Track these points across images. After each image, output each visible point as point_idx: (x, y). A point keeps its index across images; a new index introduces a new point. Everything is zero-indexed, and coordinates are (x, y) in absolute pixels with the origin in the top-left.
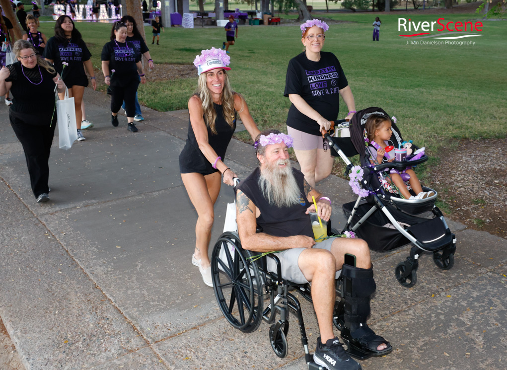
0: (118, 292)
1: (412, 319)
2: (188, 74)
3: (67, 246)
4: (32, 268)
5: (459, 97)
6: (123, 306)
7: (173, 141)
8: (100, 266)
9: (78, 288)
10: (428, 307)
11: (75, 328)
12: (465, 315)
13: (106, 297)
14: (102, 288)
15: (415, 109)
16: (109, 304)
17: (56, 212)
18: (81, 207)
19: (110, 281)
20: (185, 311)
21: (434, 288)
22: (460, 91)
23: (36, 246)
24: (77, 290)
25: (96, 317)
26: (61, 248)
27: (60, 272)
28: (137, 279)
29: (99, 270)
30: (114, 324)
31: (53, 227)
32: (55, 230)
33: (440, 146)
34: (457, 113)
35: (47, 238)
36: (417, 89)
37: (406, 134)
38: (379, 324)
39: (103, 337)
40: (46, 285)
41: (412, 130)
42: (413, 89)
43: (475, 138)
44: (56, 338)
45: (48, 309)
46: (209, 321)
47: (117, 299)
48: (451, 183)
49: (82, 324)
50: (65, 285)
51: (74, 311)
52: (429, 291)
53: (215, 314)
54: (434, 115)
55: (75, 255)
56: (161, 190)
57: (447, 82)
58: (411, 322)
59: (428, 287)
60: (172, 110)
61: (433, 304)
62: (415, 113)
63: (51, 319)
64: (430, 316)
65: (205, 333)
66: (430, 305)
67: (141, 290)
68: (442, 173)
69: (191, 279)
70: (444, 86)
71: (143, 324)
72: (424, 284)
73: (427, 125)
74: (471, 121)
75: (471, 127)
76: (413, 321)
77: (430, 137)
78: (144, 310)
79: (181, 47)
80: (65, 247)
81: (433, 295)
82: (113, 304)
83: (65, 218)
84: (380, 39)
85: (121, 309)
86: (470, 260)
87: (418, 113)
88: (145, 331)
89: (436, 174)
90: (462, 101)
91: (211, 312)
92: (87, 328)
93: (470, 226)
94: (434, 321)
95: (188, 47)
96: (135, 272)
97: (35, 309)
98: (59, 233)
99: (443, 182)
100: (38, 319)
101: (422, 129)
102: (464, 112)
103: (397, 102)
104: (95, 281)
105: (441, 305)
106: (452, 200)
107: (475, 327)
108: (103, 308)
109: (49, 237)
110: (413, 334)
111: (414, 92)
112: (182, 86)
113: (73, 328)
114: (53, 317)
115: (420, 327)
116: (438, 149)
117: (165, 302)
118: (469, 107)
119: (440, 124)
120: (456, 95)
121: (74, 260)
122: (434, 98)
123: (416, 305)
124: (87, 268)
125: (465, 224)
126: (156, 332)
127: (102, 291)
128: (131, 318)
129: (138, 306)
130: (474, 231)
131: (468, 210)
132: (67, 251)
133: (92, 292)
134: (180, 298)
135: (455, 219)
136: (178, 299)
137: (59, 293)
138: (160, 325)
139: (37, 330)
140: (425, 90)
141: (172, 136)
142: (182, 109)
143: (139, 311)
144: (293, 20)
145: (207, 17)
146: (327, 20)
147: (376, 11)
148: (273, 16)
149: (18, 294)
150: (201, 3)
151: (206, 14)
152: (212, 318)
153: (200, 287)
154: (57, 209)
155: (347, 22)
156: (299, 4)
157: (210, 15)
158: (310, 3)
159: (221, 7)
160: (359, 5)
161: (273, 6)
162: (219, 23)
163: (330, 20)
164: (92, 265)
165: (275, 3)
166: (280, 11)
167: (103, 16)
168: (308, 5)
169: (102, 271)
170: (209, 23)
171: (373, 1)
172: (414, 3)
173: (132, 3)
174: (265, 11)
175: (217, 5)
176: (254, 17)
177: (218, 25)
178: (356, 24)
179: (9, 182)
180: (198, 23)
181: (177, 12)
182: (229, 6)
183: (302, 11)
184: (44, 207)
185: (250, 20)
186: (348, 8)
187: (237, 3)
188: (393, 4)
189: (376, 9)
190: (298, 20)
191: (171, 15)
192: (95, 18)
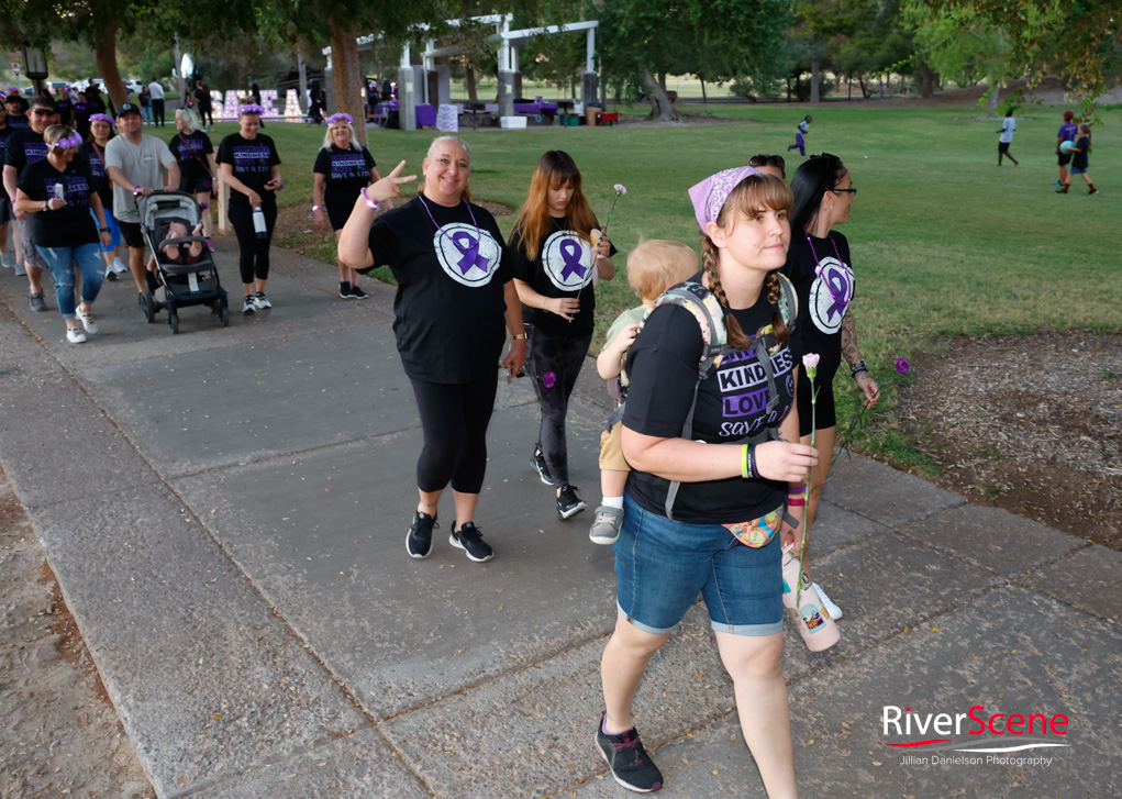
0: (315, 624)
1: (867, 673)
3: (220, 536)
4: (156, 577)
5: (949, 259)
6: (325, 650)
8: (283, 575)
9: (241, 615)
10: (898, 650)
11: (235, 692)
12: (966, 667)
13: (293, 632)
14: (285, 616)
15: (869, 281)
16: (298, 647)
17: (201, 472)
18: (248, 463)
20: (441, 661)
21: (909, 614)
22: (951, 248)
23: (164, 536)
24: (239, 619)
25: (274, 670)
26: (209, 540)
28: (351, 599)
29: (280, 581)
30: (307, 684)
31: (194, 501)
33: (916, 349)
34: (946, 289)
35: (183, 522)
36: (871, 243)
38: (806, 684)
39: (286, 707)
40: (181, 610)
41: (864, 321)
42: (865, 244)
43: (979, 335)
44: (199, 709)
45: (185, 655)
46: (487, 679)
47: (313, 636)
48: (938, 418)
49: (249, 683)
50: (216, 610)
51: (232, 658)
52: (899, 620)
53: (498, 667)
54: (904, 292)
55: (236, 553)
56: (396, 432)
57: (926, 231)
58: (866, 679)
59: (898, 614)
61: (906, 646)
62: (869, 287)
63: (191, 674)
64: (902, 667)
65: (478, 700)
66: (901, 647)
67: (358, 620)
68: (921, 399)
69: (451, 599)
70: (921, 238)
71: (362, 684)
72: (890, 608)
73: (891, 310)
74: (972, 303)
75: (973, 315)
76: (869, 678)
77: (896, 333)
78: (364, 659)
80: (217, 538)
81: (907, 629)
82: (307, 646)
83: (218, 484)
85: (322, 656)
86: (975, 563)
87: (875, 289)
88: (365, 697)
89: (909, 401)
90: (955, 266)
91: (490, 662)
92: (257, 692)
93: (974, 497)
94: (909, 678)
96: (347, 587)
97: (161, 654)
99: (922, 417)
100: (165, 675)
101: (882, 317)
102: (959, 286)
104: (272, 604)
105: (922, 646)
106: (939, 449)
107: (986, 689)
108: (287, 655)
109: (188, 520)
110: (870, 702)
111: (866, 248)
113: (231, 692)
114: (194, 670)
116: (912, 354)
117: (403, 643)
118: (967, 278)
119: (915, 308)
120: (944, 255)
121: (233, 563)
122: (903, 260)
123: (875, 646)
124: (258, 578)
125: (963, 494)
126: (387, 700)
127: (285, 622)
128: (340, 672)
129: (353, 650)
130: (980, 508)
131: (970, 467)
132: (220, 546)
133: (267, 624)
134: (432, 635)
135: (944, 486)
136: (427, 638)
137: (205, 625)
138: (393, 685)
139: (165, 694)
140: (886, 246)
143: (355, 659)
144: (640, 116)
145: (482, 112)
146: (705, 118)
147: (795, 101)
148: (604, 110)
149: (128, 627)
150: (471, 87)
151: (481, 106)
152: (492, 674)
153: (469, 614)
154: (203, 466)
155: (741, 120)
156: (652, 88)
157: (489, 108)
158: (673, 86)
159: (509, 95)
160: (763, 90)
161: (604, 92)
162: (506, 122)
163: (710, 117)
164: (266, 572)
165: (607, 86)
166: (617, 100)
167: (293, 110)
168: (668, 89)
169: (286, 583)
170: (487, 122)
171: (789, 84)
172: (863, 87)
173: (345, 86)
174: (589, 101)
175: (501, 89)
176: (570, 112)
177: (503, 126)
178: (757, 125)
179: (115, 417)
180: (466, 123)
181: (427, 103)
182: (524, 91)
183: (657, 101)
184: (178, 464)
185: (562, 117)
186: (742, 95)
187: (538, 87)
188: (825, 88)
189: (793, 96)
190: (651, 117)
191: (417, 107)
192: (276, 115)
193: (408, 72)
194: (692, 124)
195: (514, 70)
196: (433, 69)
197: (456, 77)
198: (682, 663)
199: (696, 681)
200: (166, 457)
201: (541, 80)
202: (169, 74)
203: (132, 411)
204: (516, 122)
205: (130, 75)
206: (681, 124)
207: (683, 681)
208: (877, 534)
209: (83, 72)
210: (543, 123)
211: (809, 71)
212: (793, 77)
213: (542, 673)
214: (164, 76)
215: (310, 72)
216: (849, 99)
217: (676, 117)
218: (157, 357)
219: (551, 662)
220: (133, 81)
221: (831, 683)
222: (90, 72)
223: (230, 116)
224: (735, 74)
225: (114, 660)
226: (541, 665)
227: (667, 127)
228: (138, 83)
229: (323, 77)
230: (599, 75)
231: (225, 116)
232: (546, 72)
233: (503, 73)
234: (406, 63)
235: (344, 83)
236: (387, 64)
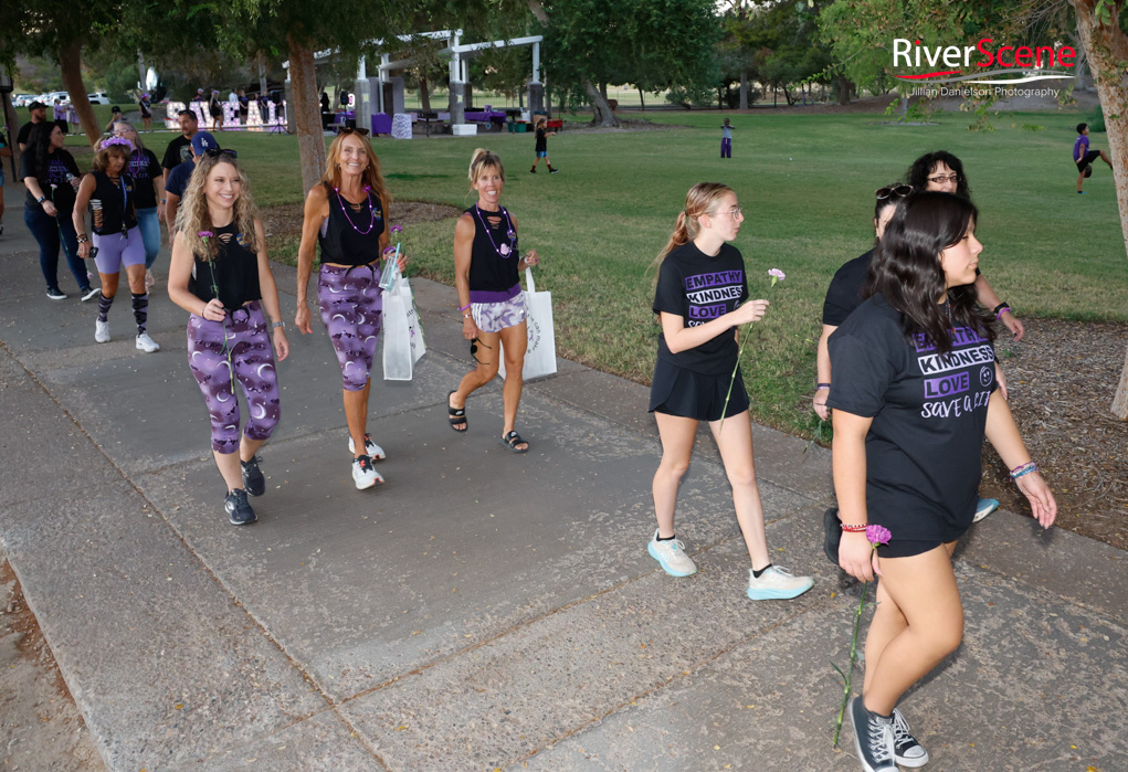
0: (275, 612)
1: (797, 637)
3: (182, 530)
4: (118, 572)
6: (285, 636)
8: (243, 566)
9: (202, 606)
10: (825, 615)
11: (197, 681)
13: (254, 621)
14: (245, 606)
15: (795, 273)
16: (258, 635)
17: (162, 469)
19: (261, 592)
20: (397, 643)
21: (835, 581)
23: (126, 531)
24: (200, 610)
25: (235, 658)
26: (171, 534)
27: (170, 579)
28: (310, 586)
29: (241, 572)
30: (268, 670)
31: (156, 497)
32: (160, 501)
35: (145, 516)
36: (796, 238)
37: (779, 316)
38: (742, 650)
39: (247, 694)
40: (143, 603)
41: (790, 310)
42: (791, 239)
44: (161, 700)
45: (146, 647)
46: (442, 658)
47: (273, 624)
49: (210, 671)
50: (178, 602)
51: (194, 648)
52: (826, 587)
53: (452, 646)
55: (197, 545)
57: (846, 226)
58: (796, 643)
59: (825, 581)
61: (832, 610)
62: (795, 279)
63: (153, 665)
64: (829, 631)
65: (433, 680)
66: (829, 612)
67: (317, 607)
69: (407, 582)
71: (321, 668)
72: (818, 575)
73: (815, 300)
76: (799, 642)
78: (323, 643)
79: (390, 172)
80: (178, 532)
81: (833, 595)
82: (267, 634)
83: (179, 479)
84: (733, 154)
85: (281, 643)
87: (800, 281)
88: (324, 681)
91: (444, 642)
92: (218, 680)
94: (836, 640)
95: (401, 171)
96: (306, 574)
97: (123, 648)
98: (168, 508)
100: (127, 667)
101: (806, 306)
103: (765, 261)
104: (233, 593)
105: (847, 610)
108: (248, 643)
109: (150, 516)
110: (800, 664)
111: (792, 243)
113: (192, 682)
114: (155, 661)
115: (813, 651)
117: (360, 627)
121: (195, 556)
122: (824, 254)
123: (804, 612)
124: (219, 569)
126: (345, 682)
127: (246, 611)
128: (299, 657)
129: (310, 635)
132: (182, 540)
133: (228, 614)
134: (389, 618)
136: (384, 621)
137: (167, 617)
138: (352, 668)
139: (126, 687)
140: (810, 241)
143: (315, 645)
144: (583, 123)
145: (435, 120)
146: (643, 124)
147: (726, 108)
148: (549, 118)
149: (90, 623)
150: (425, 97)
151: (433, 114)
152: (447, 654)
153: (424, 597)
154: (165, 462)
155: (676, 125)
156: (594, 97)
157: (441, 116)
158: (613, 95)
159: (460, 104)
160: (696, 99)
161: (549, 101)
162: (457, 129)
163: (648, 123)
164: (227, 563)
165: (552, 96)
166: (561, 108)
167: (254, 120)
168: (609, 98)
169: (247, 574)
170: (440, 130)
171: (720, 93)
172: (788, 95)
173: (303, 98)
174: (536, 109)
175: (452, 99)
176: (517, 119)
177: (455, 133)
178: (692, 130)
179: (79, 418)
180: (420, 130)
181: (382, 111)
182: (474, 100)
183: (599, 109)
184: (140, 461)
185: (510, 124)
186: (677, 103)
187: (488, 96)
188: (753, 96)
189: (724, 104)
190: (594, 123)
191: (373, 117)
192: (238, 124)
193: (364, 83)
194: (631, 130)
195: (464, 81)
196: (388, 81)
197: (410, 88)
198: (625, 636)
199: (640, 653)
200: (128, 456)
201: (490, 90)
202: (135, 87)
203: (95, 411)
204: (466, 130)
205: (96, 87)
206: (620, 130)
207: (627, 652)
208: (804, 506)
209: (49, 85)
210: (493, 130)
211: (738, 81)
212: (723, 87)
213: (495, 651)
214: (129, 89)
215: (270, 84)
216: (775, 106)
217: (616, 123)
218: (120, 358)
219: (502, 639)
220: (99, 94)
221: (764, 647)
222: (55, 85)
224: (670, 83)
225: (75, 655)
226: (493, 643)
227: (609, 133)
228: (103, 95)
229: (283, 88)
230: (544, 85)
232: (495, 83)
233: (454, 84)
234: (362, 76)
235: (301, 95)
236: (344, 76)
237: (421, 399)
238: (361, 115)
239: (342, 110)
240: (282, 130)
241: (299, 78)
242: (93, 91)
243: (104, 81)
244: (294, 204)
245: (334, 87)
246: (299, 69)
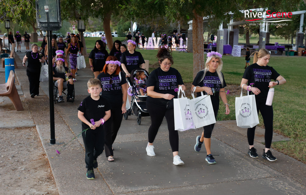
2: (234, 92)
7: (220, 145)
18: (147, 191)
56: (208, 184)
60: (220, 120)
79: (230, 71)
95: (235, 71)
112: (230, 101)
141: (219, 141)
142: (228, 120)
145: (251, 49)
150: (247, 38)
151: (251, 46)
154: (129, 190)
157: (254, 47)
159: (264, 41)
173: (197, 37)
174: (300, 45)
175: (261, 39)
176: (290, 49)
181: (228, 44)
182: (270, 40)
184: (120, 188)
185: (286, 52)
187: (277, 38)
191: (224, 46)
193: (222, 31)
195: (267, 31)
196: (232, 30)
197: (242, 33)
201: (278, 36)
202: (128, 30)
203: (104, 164)
205: (113, 30)
209: (97, 28)
210: (278, 54)
214: (126, 31)
215: (182, 31)
220: (114, 33)
222: (99, 28)
223: (149, 47)
228: (116, 33)
229: (187, 33)
230: (305, 34)
231: (147, 47)
232: (280, 32)
233: (262, 33)
234: (221, 28)
235: (196, 36)
236: (213, 28)
237: (239, 176)
238: (219, 45)
239: (211, 43)
240: (185, 50)
241: (196, 29)
242: (112, 31)
243: (117, 27)
244: (188, 83)
245: (208, 33)
246: (197, 25)
